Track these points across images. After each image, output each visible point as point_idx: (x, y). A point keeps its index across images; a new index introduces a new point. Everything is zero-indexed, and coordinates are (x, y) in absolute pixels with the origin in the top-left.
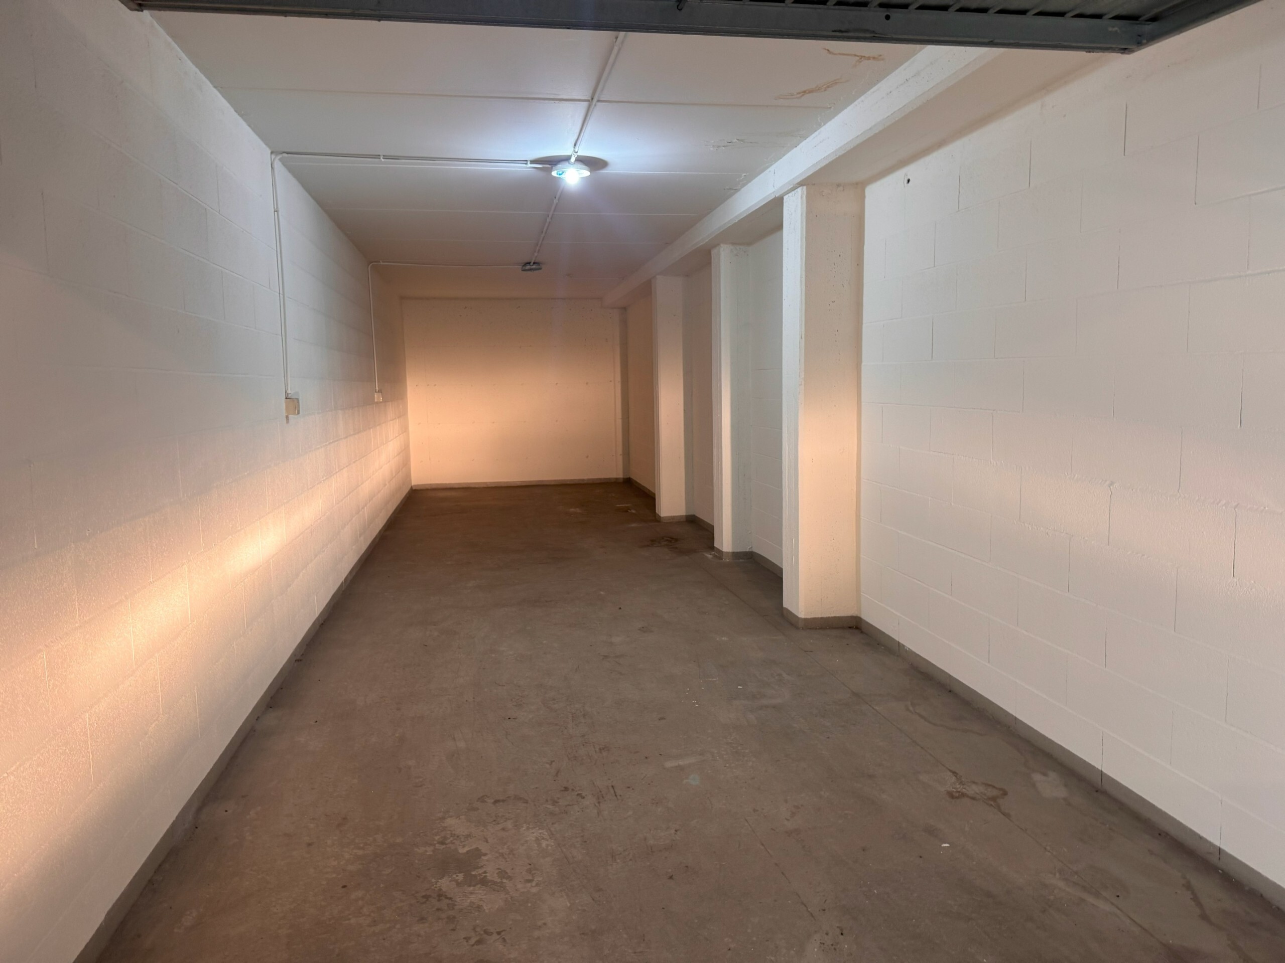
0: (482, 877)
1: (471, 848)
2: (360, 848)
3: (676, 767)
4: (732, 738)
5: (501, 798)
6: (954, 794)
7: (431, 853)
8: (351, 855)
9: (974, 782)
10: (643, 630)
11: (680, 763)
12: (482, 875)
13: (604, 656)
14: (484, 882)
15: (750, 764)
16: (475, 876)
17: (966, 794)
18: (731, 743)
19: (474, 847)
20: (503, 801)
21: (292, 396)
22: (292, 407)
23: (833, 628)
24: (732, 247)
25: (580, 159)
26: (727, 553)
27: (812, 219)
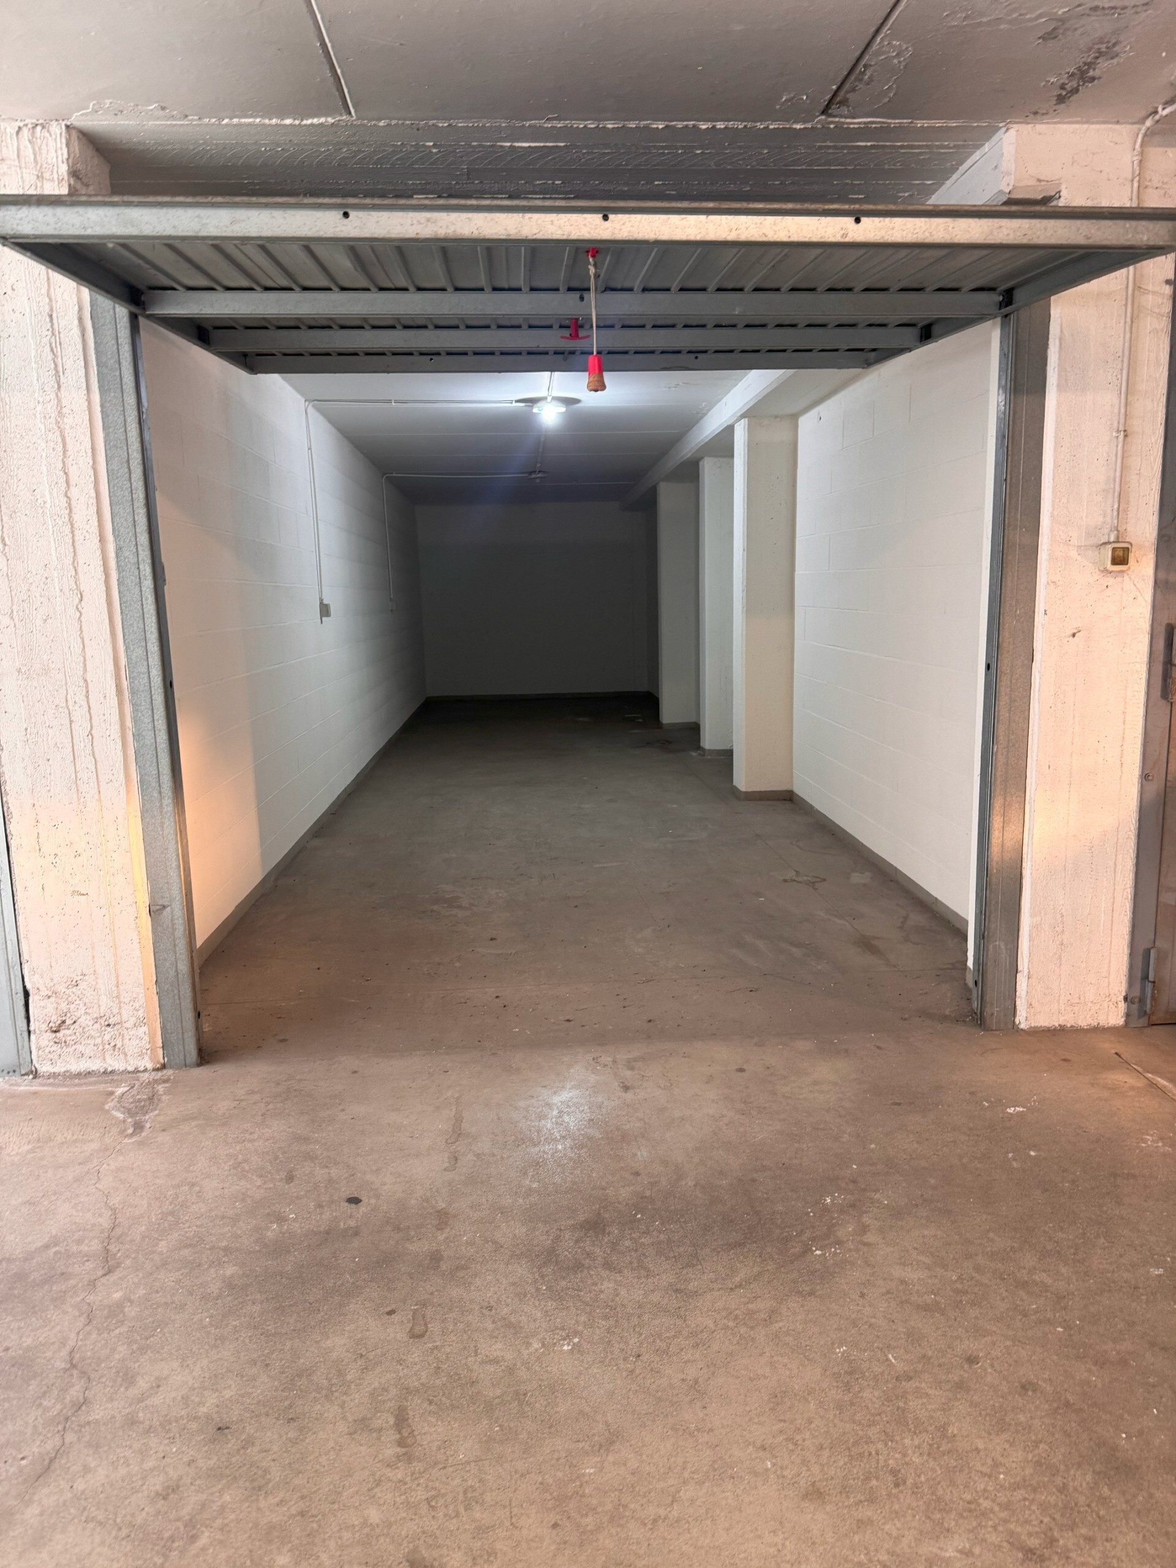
4: (649, 855)
6: (788, 880)
7: (428, 897)
8: (377, 897)
9: (807, 875)
11: (605, 865)
14: (459, 907)
15: (655, 866)
16: (455, 905)
17: (796, 880)
18: (647, 857)
19: (455, 895)
20: (478, 878)
21: (325, 602)
22: (325, 610)
23: (768, 800)
24: (715, 460)
25: (555, 398)
26: (709, 750)
27: (752, 447)
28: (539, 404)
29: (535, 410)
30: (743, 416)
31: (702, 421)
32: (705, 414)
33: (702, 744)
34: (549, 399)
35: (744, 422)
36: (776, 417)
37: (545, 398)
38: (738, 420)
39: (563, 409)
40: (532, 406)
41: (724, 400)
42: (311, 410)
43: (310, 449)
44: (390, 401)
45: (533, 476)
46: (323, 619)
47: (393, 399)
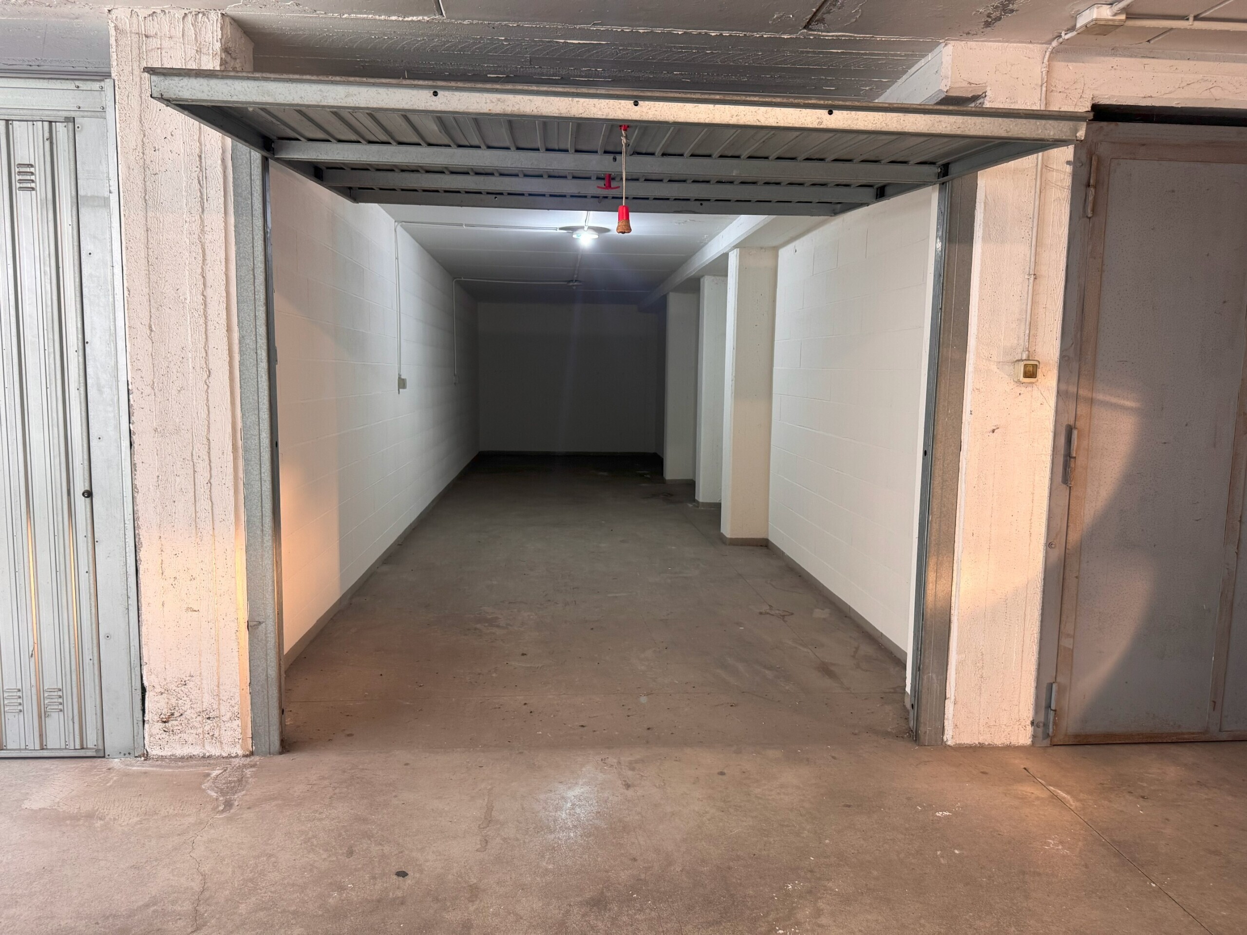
3: (614, 596)
4: (653, 588)
5: (513, 602)
6: (763, 613)
7: (473, 617)
9: (779, 610)
10: (623, 541)
11: (617, 595)
13: (592, 552)
14: (498, 626)
15: (657, 597)
16: (494, 624)
17: (769, 613)
18: (650, 589)
19: (495, 616)
21: (403, 377)
22: (402, 383)
23: (749, 545)
24: (713, 278)
25: (590, 228)
26: (703, 503)
27: (743, 270)
28: (577, 232)
29: (575, 236)
30: (735, 247)
31: (704, 249)
32: (706, 244)
33: (696, 498)
34: (586, 228)
35: (736, 251)
36: (762, 248)
37: (582, 228)
38: (731, 250)
39: (595, 236)
40: (572, 233)
41: (721, 234)
42: (399, 229)
43: (397, 258)
45: (571, 284)
46: (401, 390)
47: (464, 223)
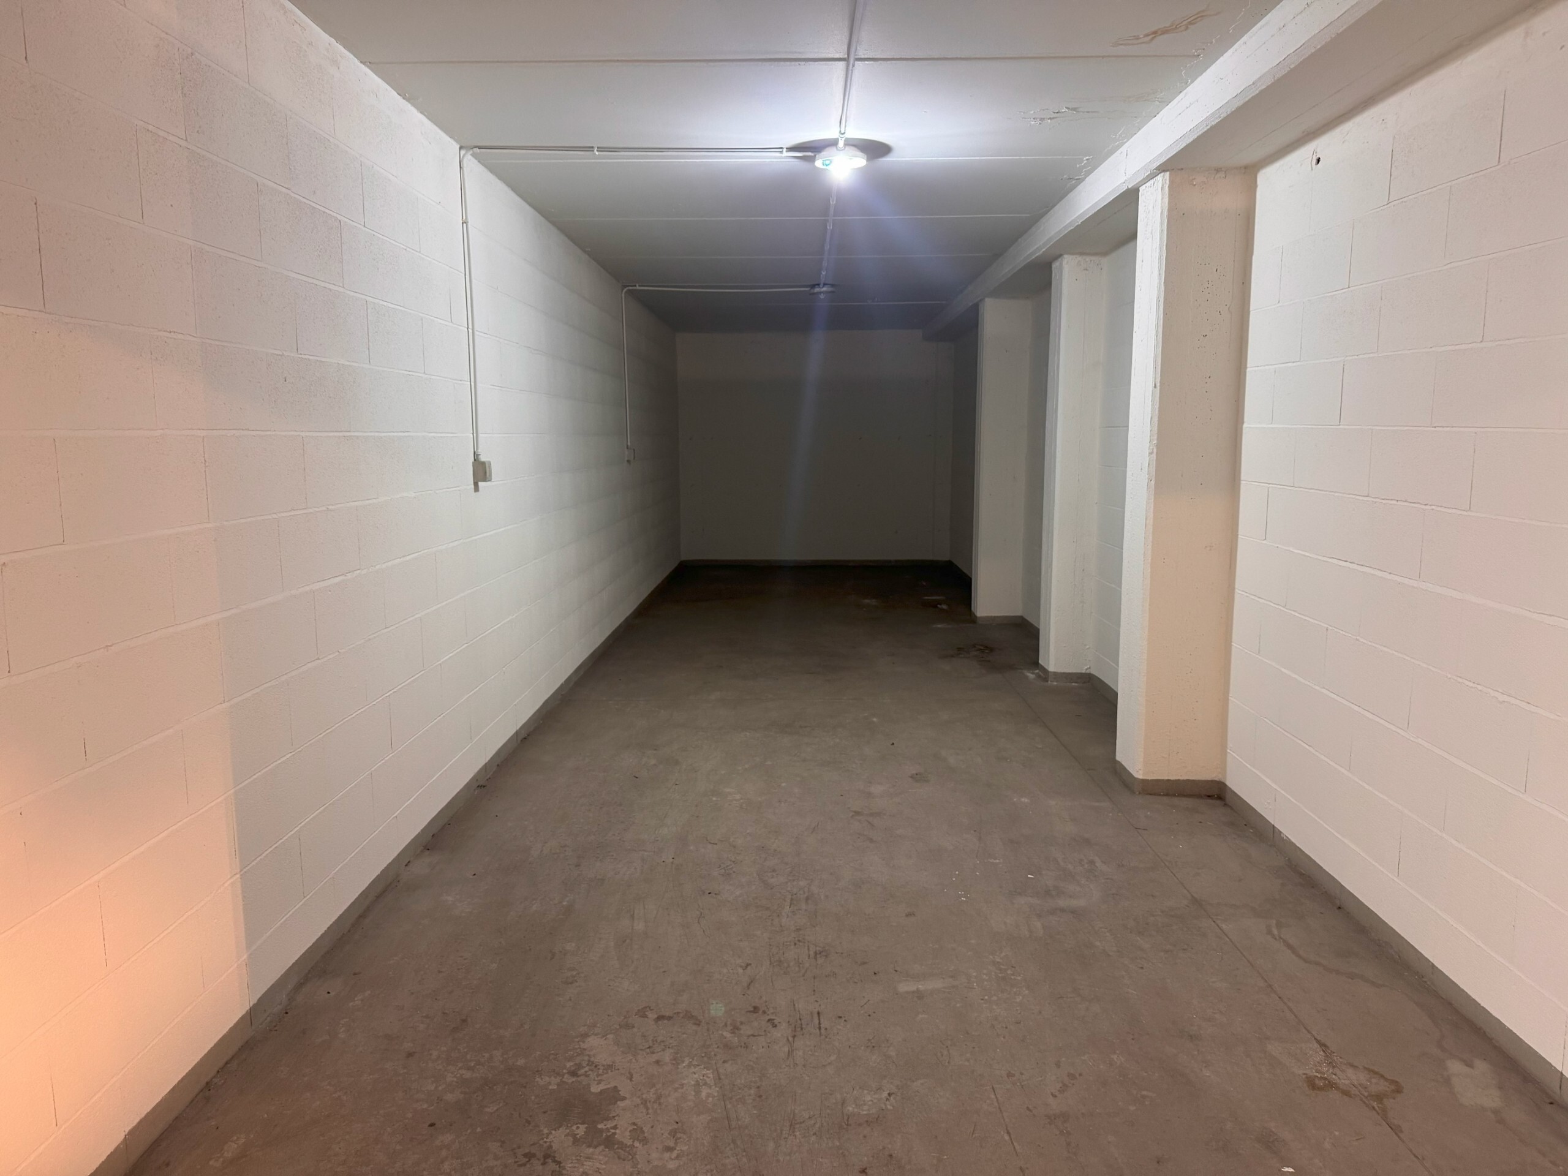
0: (608, 1134)
1: (609, 1086)
2: (469, 1068)
3: (913, 992)
4: (1003, 954)
5: (667, 1014)
6: (1317, 1081)
7: (555, 1087)
8: (455, 1077)
9: (1352, 1065)
10: (917, 778)
11: (920, 986)
12: (609, 1132)
13: (855, 812)
14: (609, 1142)
15: (1019, 999)
16: (601, 1131)
17: (1335, 1084)
18: (998, 962)
19: (612, 1085)
20: (670, 1018)
21: (483, 458)
22: (481, 472)
23: (1183, 795)
24: (1079, 258)
25: (850, 143)
26: (1055, 673)
27: (1176, 219)
28: (824, 153)
30: (1162, 169)
31: (1076, 188)
33: (1040, 662)
35: (1163, 179)
36: (1218, 170)
37: (833, 143)
38: (1151, 177)
39: (860, 161)
40: (812, 160)
41: (1123, 149)
42: (470, 162)
44: (590, 149)
45: (817, 290)
46: (480, 484)
